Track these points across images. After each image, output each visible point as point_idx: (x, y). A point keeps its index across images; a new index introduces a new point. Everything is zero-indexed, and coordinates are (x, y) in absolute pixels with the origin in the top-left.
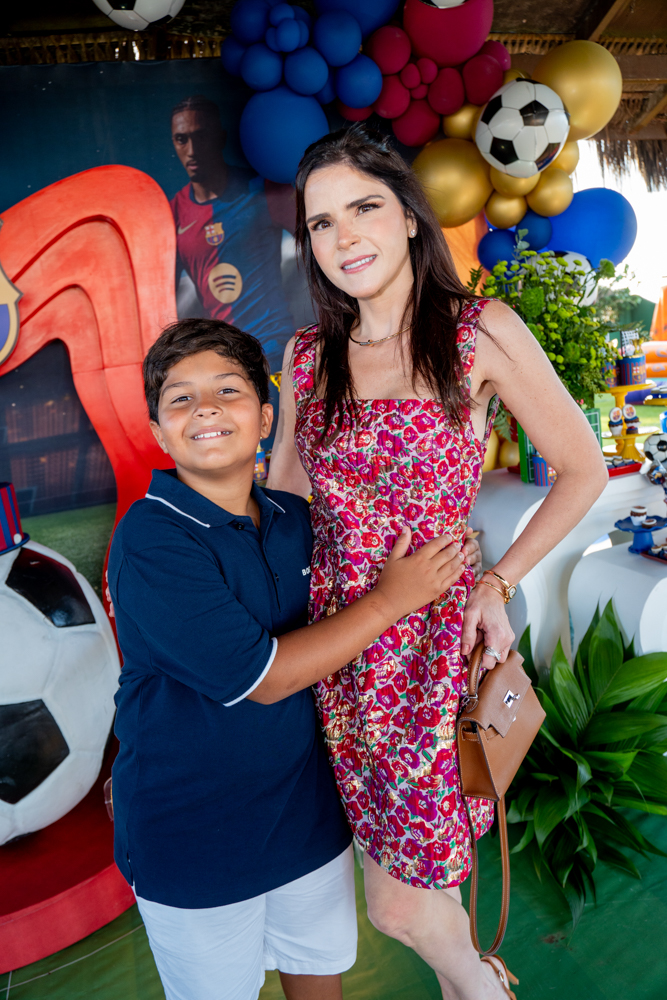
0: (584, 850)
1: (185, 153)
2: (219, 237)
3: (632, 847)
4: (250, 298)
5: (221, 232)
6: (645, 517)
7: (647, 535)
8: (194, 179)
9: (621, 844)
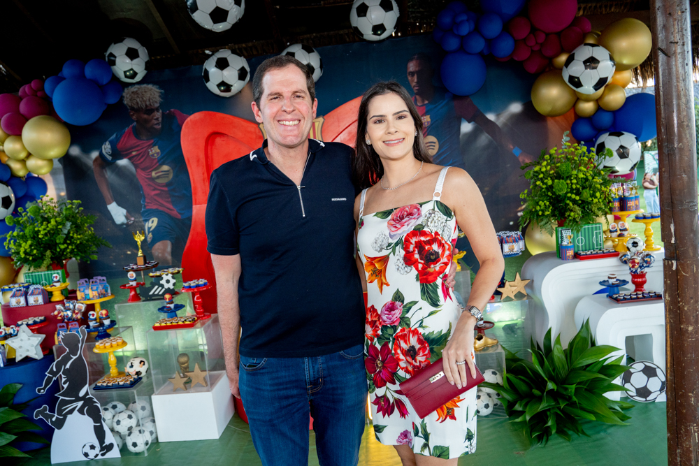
0: (549, 427)
1: (413, 81)
2: (428, 122)
3: (574, 431)
4: (442, 153)
5: (429, 120)
6: (615, 280)
7: (616, 289)
8: (417, 94)
9: (569, 429)
